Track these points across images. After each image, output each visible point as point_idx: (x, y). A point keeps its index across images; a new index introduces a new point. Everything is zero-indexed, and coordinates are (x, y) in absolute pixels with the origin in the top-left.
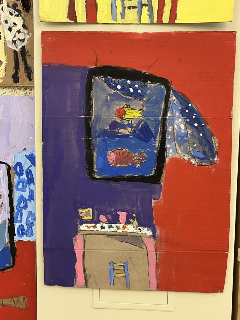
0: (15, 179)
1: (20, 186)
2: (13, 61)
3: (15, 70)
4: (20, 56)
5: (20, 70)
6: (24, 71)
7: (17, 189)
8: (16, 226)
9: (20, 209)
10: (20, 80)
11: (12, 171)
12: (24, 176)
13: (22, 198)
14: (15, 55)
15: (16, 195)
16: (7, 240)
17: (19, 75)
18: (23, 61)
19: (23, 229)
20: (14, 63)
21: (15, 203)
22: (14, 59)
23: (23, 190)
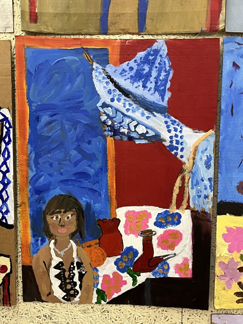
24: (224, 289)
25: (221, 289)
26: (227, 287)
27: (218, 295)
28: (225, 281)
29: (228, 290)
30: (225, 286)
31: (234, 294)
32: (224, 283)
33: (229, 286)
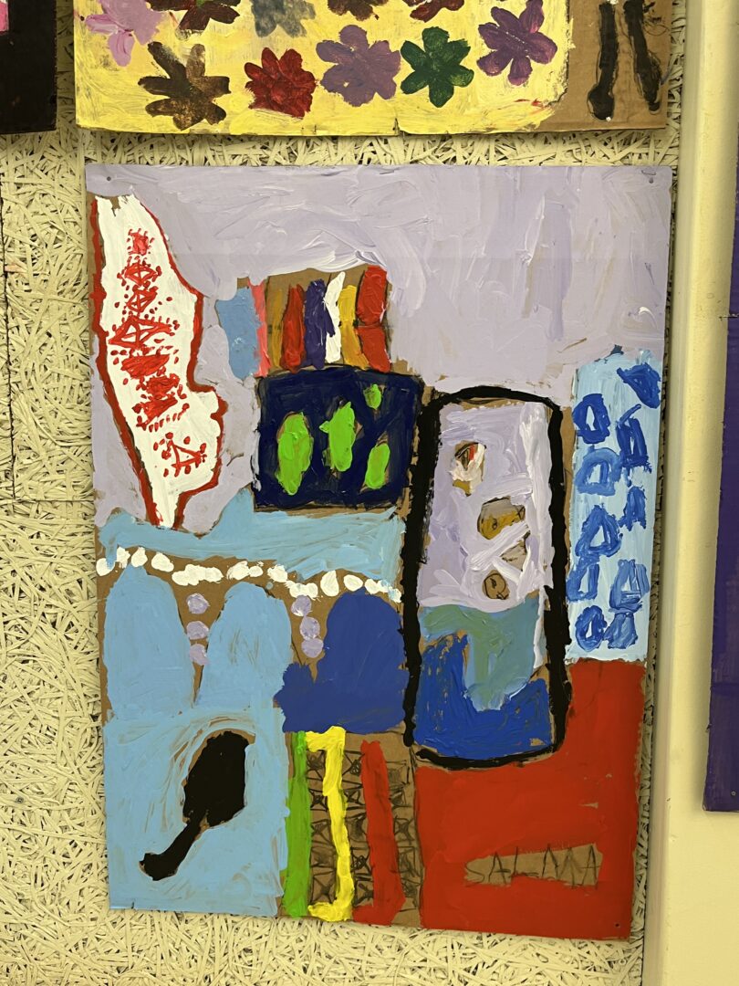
0: (578, 454)
1: (595, 477)
2: (597, 39)
3: (600, 71)
4: (623, 20)
5: (619, 73)
6: (633, 74)
7: (583, 487)
8: (575, 610)
9: (591, 556)
10: (618, 107)
11: (568, 427)
12: (611, 443)
13: (599, 518)
14: (603, 17)
15: (579, 508)
16: (539, 658)
17: (615, 89)
18: (632, 38)
19: (599, 622)
20: (598, 48)
21: (574, 535)
22: (599, 33)
23: (604, 488)
24: (106, 64)
25: (94, 62)
26: (114, 56)
27: (88, 82)
28: (108, 36)
29: (118, 67)
30: (109, 52)
31: (139, 83)
32: (105, 42)
33: (121, 54)
